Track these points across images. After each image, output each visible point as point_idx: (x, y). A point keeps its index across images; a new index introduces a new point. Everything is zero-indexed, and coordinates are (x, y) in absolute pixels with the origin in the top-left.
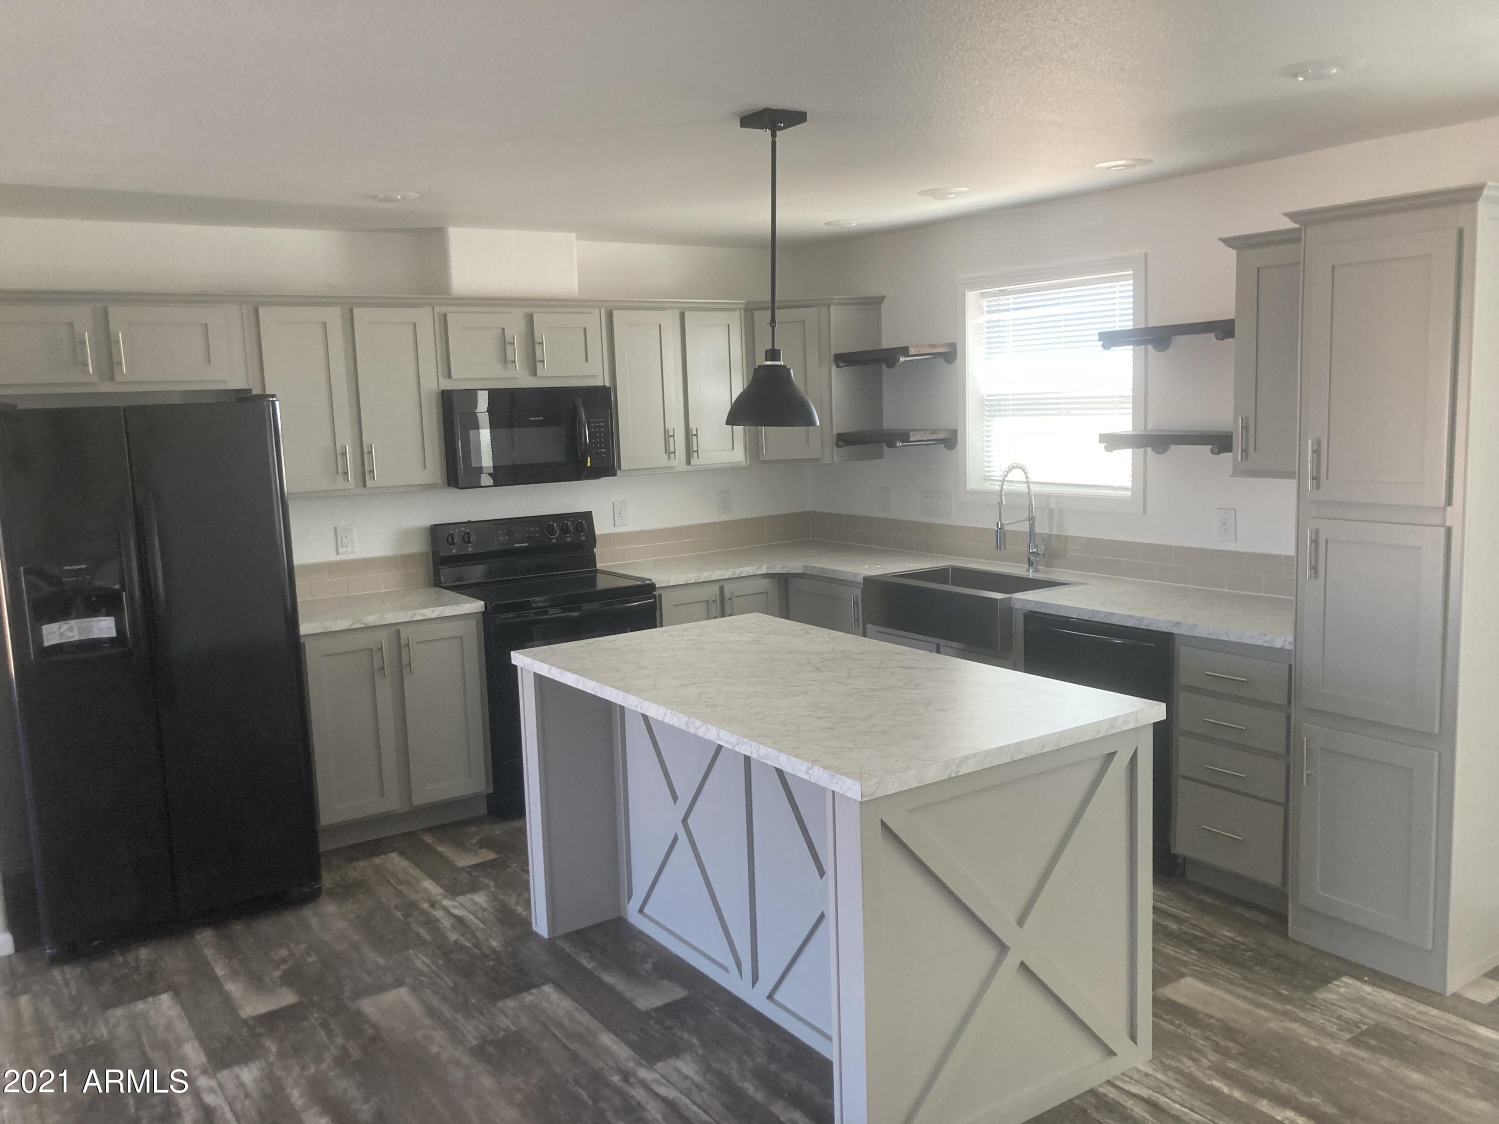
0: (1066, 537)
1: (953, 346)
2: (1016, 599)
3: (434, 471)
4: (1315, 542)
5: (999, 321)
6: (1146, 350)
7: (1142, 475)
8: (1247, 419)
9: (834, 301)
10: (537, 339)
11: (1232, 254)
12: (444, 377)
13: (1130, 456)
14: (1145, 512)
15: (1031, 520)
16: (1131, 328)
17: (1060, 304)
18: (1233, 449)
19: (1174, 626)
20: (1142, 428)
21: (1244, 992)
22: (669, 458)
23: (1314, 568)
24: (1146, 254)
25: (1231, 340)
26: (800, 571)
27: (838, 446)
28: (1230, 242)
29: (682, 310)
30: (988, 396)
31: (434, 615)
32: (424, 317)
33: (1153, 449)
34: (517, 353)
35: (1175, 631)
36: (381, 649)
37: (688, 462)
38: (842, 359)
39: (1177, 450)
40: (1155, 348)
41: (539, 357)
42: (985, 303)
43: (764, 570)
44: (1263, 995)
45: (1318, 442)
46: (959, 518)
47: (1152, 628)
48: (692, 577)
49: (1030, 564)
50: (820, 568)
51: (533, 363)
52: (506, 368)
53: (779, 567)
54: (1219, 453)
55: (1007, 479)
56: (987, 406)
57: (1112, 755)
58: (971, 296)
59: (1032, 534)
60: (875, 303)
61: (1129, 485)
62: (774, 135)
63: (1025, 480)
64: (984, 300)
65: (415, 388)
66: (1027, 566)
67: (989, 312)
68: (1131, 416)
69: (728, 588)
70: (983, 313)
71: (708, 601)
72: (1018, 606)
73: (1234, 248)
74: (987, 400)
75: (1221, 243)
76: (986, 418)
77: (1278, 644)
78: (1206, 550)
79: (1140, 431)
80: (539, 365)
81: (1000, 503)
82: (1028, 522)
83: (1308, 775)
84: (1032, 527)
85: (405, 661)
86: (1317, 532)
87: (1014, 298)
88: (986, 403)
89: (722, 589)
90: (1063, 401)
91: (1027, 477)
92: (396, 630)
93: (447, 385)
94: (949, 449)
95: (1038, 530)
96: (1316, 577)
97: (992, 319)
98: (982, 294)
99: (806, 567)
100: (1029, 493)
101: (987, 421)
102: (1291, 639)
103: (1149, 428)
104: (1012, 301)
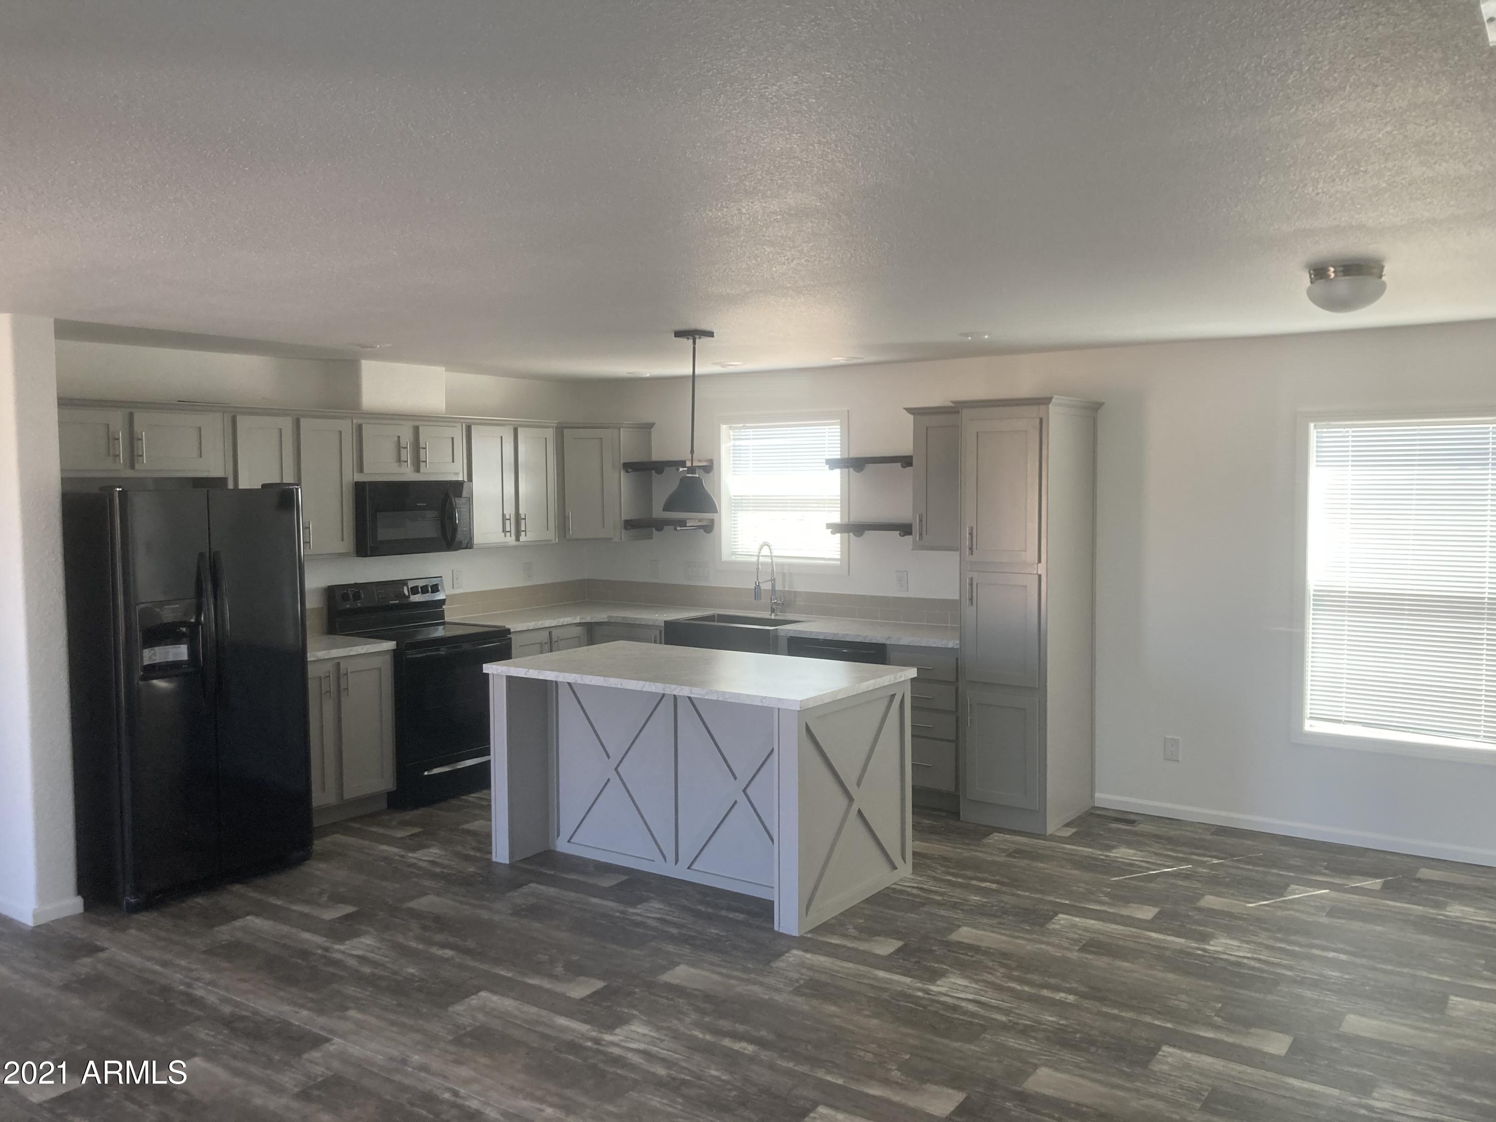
0: (795, 592)
1: (711, 461)
2: (781, 629)
3: (347, 544)
4: (971, 585)
5: (740, 446)
6: (849, 471)
7: (847, 550)
8: (922, 515)
9: (623, 425)
10: (422, 445)
11: (911, 417)
12: (357, 472)
13: (839, 539)
14: (849, 574)
15: (773, 580)
16: (839, 457)
17: (787, 438)
18: (913, 533)
19: (886, 640)
20: (847, 520)
21: (948, 844)
22: (505, 536)
23: (971, 599)
24: (848, 411)
25: (911, 468)
26: (606, 620)
27: (626, 528)
28: (910, 410)
29: (516, 426)
30: (734, 496)
31: (363, 652)
32: (346, 426)
33: (854, 534)
34: (407, 455)
35: (888, 642)
36: (329, 677)
37: (518, 539)
38: (629, 467)
39: (869, 534)
40: (855, 470)
41: (422, 458)
42: (731, 433)
43: (578, 620)
44: (958, 844)
45: (972, 528)
46: (715, 581)
47: (873, 642)
48: (531, 625)
49: (773, 611)
50: (623, 618)
51: (417, 464)
52: (400, 466)
53: (588, 619)
54: (904, 536)
55: (761, 554)
56: (734, 503)
57: (894, 695)
58: (724, 427)
59: (773, 590)
60: (648, 427)
61: (839, 557)
62: (694, 343)
63: (770, 554)
64: (731, 431)
65: (339, 479)
66: (770, 613)
67: (734, 439)
68: (839, 513)
69: (555, 633)
70: (730, 440)
71: (541, 643)
72: (782, 634)
73: (912, 414)
74: (734, 500)
75: (905, 411)
76: (733, 512)
77: (950, 645)
78: (888, 597)
79: (846, 521)
80: (422, 464)
81: (758, 569)
82: (771, 582)
83: (970, 720)
84: (773, 586)
85: (343, 686)
86: (972, 579)
87: (753, 431)
88: (733, 501)
89: (550, 633)
90: (789, 501)
91: (771, 552)
92: (337, 663)
93: (359, 478)
94: (708, 533)
95: (777, 588)
96: (972, 604)
97: (736, 444)
98: (730, 427)
99: (609, 617)
100: (772, 562)
101: (734, 514)
102: (958, 642)
103: (851, 520)
104: (751, 433)
